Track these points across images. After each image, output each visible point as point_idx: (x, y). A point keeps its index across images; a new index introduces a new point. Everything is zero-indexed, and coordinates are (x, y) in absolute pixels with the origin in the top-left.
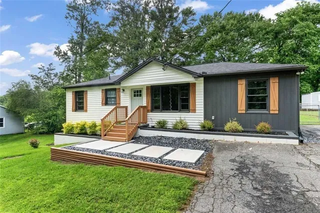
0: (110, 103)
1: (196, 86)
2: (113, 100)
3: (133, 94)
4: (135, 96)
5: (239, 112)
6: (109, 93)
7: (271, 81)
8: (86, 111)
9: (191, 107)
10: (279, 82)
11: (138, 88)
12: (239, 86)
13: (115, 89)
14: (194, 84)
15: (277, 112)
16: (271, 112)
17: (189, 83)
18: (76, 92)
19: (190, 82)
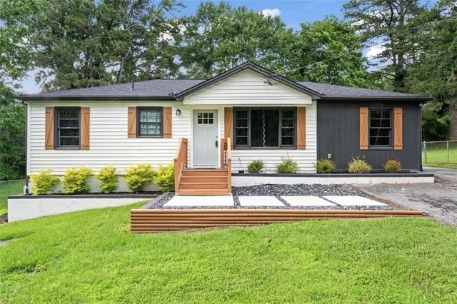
0: (145, 133)
1: (307, 112)
2: (151, 127)
3: (197, 119)
4: (200, 122)
5: (361, 148)
6: (143, 114)
7: (395, 112)
8: (87, 147)
9: (299, 142)
10: (403, 114)
11: (208, 109)
12: (362, 116)
13: (160, 109)
14: (303, 109)
15: (401, 148)
16: (396, 148)
17: (296, 107)
18: (57, 109)
19: (298, 106)
